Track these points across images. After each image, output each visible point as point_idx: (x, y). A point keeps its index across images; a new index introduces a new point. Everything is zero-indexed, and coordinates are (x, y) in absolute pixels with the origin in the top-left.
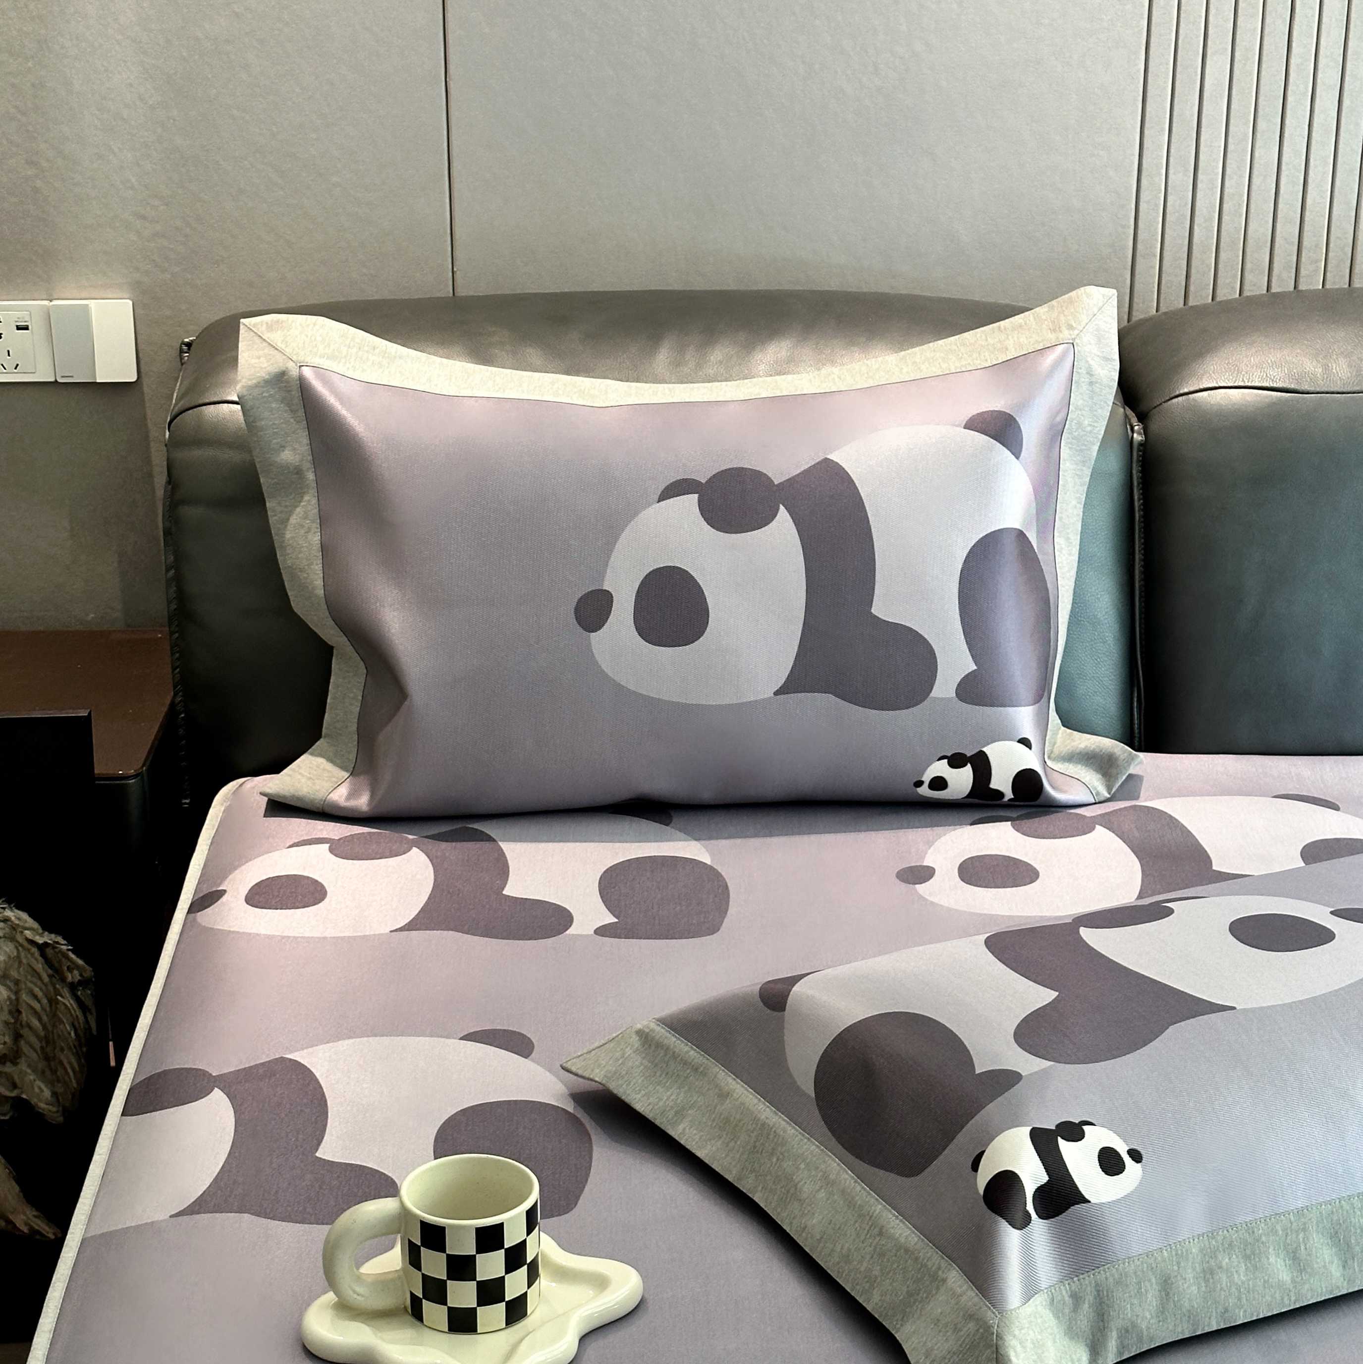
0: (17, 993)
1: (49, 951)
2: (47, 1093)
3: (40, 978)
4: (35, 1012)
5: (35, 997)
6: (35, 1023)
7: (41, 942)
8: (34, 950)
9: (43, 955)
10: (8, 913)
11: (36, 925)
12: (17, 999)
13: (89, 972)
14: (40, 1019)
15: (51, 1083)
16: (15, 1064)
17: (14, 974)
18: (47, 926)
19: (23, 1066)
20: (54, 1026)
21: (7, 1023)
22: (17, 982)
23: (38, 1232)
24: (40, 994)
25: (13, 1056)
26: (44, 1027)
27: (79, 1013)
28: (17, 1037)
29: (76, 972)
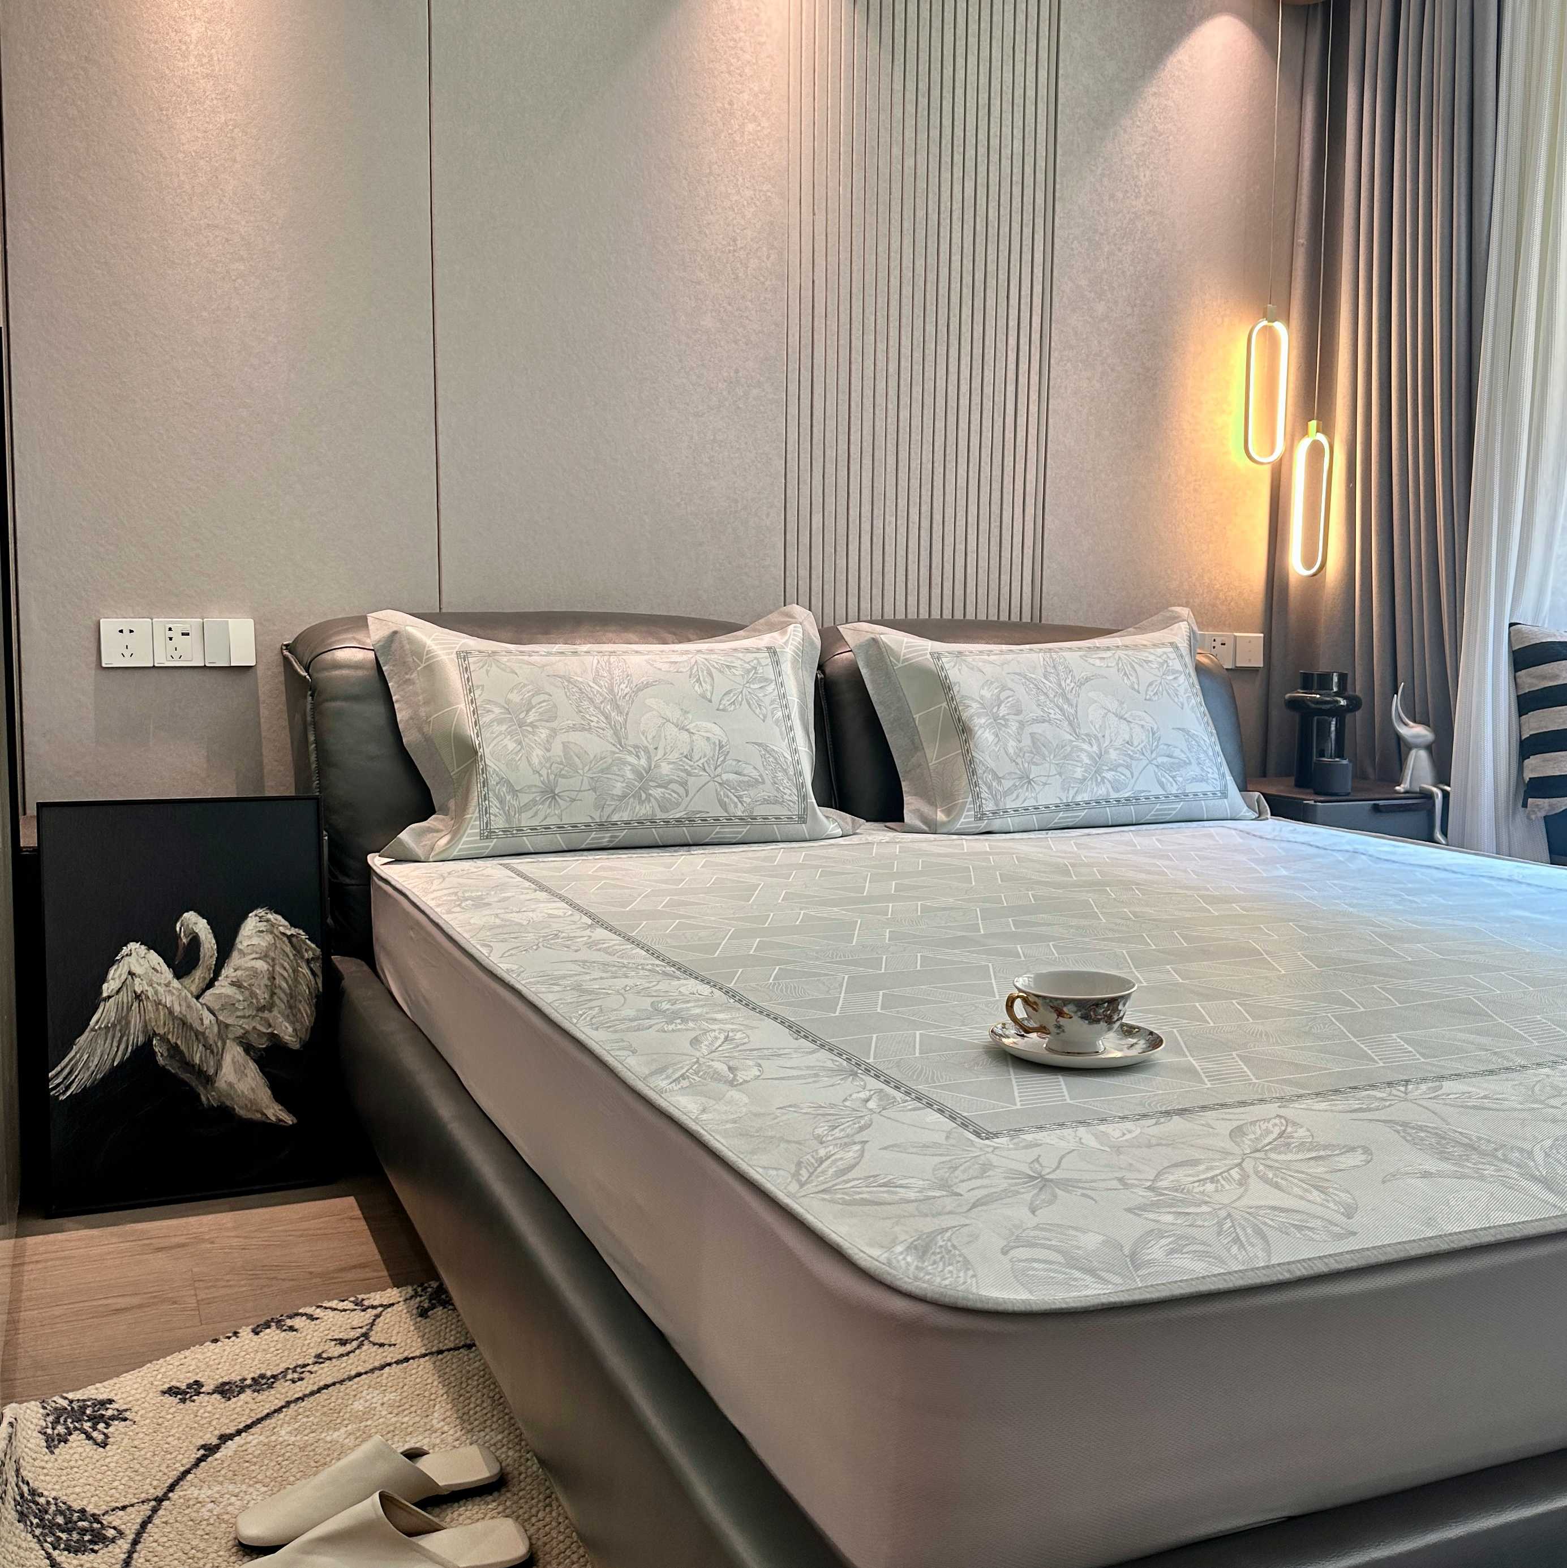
0: (273, 966)
1: (294, 940)
2: (290, 1030)
3: (288, 956)
4: (285, 978)
5: (285, 969)
6: (284, 985)
7: (289, 933)
8: (285, 939)
9: (290, 942)
10: (269, 916)
11: (286, 923)
12: (273, 970)
13: (318, 951)
14: (287, 983)
15: (292, 1023)
16: (270, 1011)
17: (272, 954)
18: (293, 925)
19: (275, 1012)
20: (296, 987)
21: (266, 986)
22: (273, 960)
23: (281, 1120)
24: (288, 967)
25: (269, 1007)
26: (289, 987)
27: (311, 977)
28: (273, 994)
29: (310, 953)
